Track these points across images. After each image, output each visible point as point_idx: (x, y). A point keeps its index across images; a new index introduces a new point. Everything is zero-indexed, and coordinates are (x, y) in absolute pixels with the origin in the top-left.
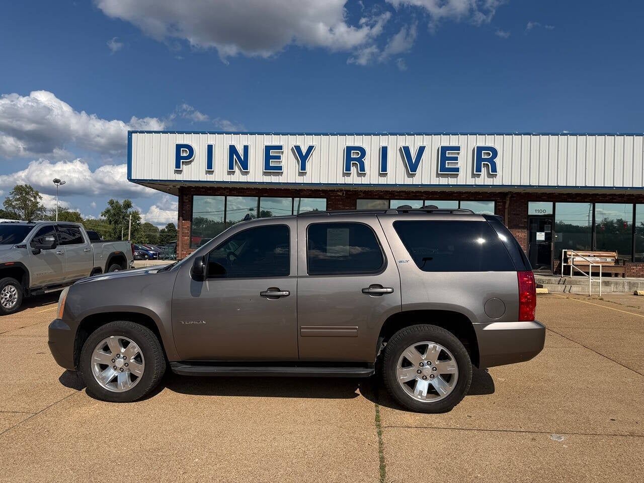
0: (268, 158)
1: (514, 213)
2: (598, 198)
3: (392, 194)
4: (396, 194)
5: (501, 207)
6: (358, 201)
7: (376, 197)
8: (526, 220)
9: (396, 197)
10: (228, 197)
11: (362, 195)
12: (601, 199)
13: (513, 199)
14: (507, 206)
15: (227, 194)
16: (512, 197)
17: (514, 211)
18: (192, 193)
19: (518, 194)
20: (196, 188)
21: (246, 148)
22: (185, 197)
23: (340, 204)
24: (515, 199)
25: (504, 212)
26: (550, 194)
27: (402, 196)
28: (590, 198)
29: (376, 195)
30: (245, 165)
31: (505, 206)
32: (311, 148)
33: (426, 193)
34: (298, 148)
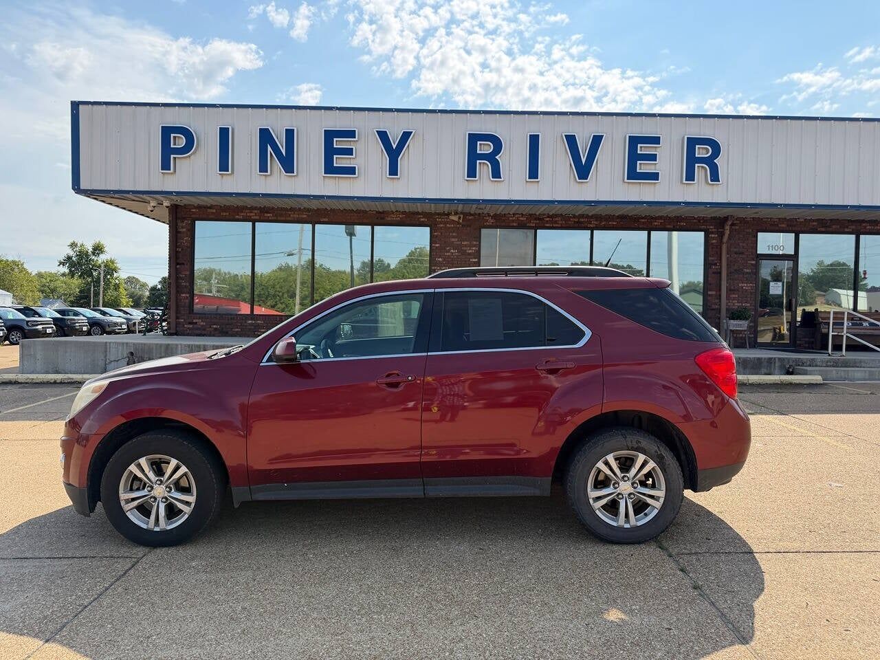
0: (330, 152)
1: (735, 250)
2: (865, 227)
3: (539, 219)
4: (548, 219)
5: (714, 241)
6: (484, 231)
7: (515, 224)
8: (754, 262)
9: (548, 225)
10: (257, 223)
11: (491, 221)
12: (868, 227)
13: (733, 227)
14: (725, 239)
15: (257, 218)
16: (733, 224)
17: (735, 248)
18: (193, 216)
19: (743, 221)
20: (199, 207)
21: (290, 133)
22: (180, 224)
23: (454, 237)
24: (737, 228)
25: (721, 248)
26: (791, 220)
27: (556, 222)
28: (854, 227)
29: (513, 221)
30: (288, 164)
31: (722, 239)
32: (406, 136)
33: (598, 217)
34: (383, 135)
